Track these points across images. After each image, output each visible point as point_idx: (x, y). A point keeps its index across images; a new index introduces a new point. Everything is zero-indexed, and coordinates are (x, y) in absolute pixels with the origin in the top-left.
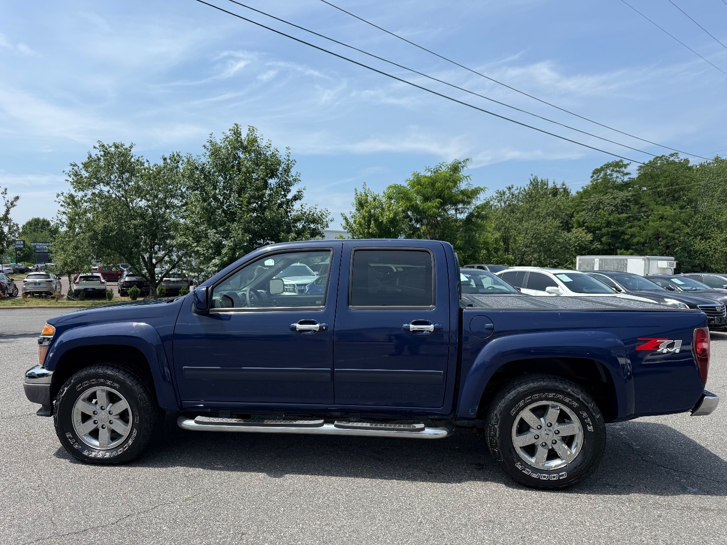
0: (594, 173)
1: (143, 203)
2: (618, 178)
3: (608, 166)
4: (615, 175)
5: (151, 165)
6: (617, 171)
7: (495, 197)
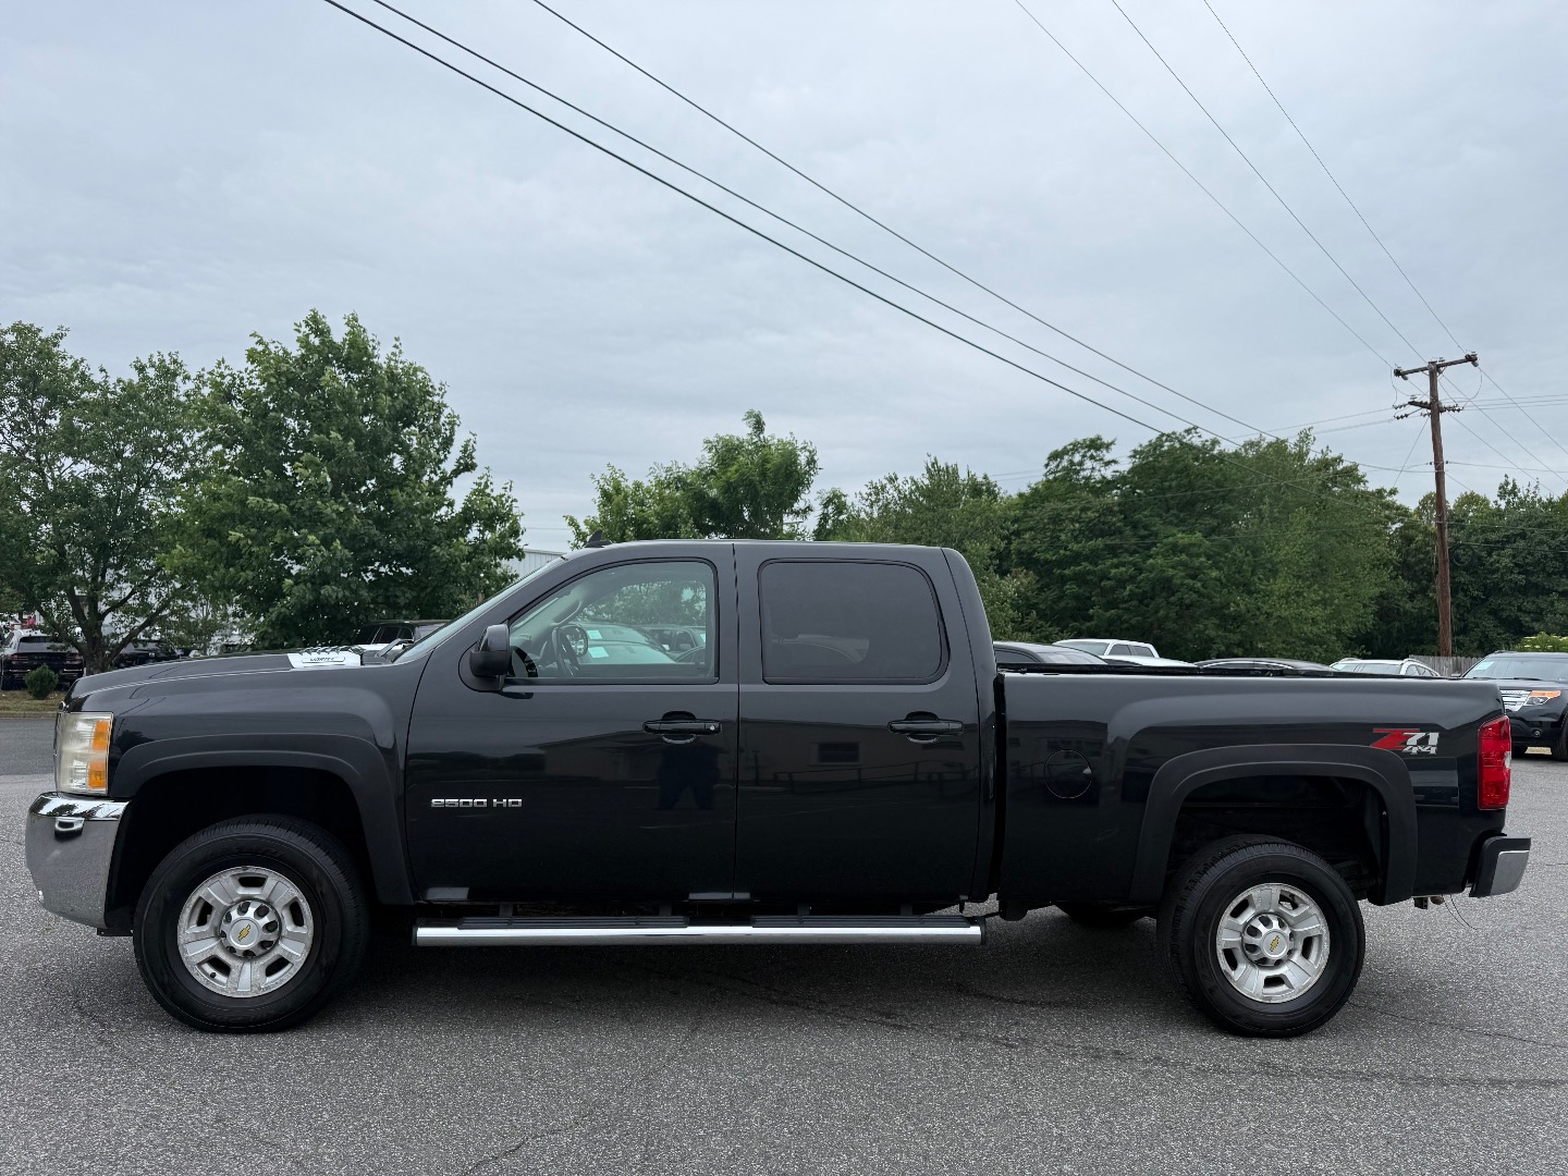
0: (1049, 459)
1: (83, 468)
2: (1094, 470)
3: (1075, 447)
4: (1088, 464)
5: (112, 381)
6: (1092, 457)
7: (866, 496)
